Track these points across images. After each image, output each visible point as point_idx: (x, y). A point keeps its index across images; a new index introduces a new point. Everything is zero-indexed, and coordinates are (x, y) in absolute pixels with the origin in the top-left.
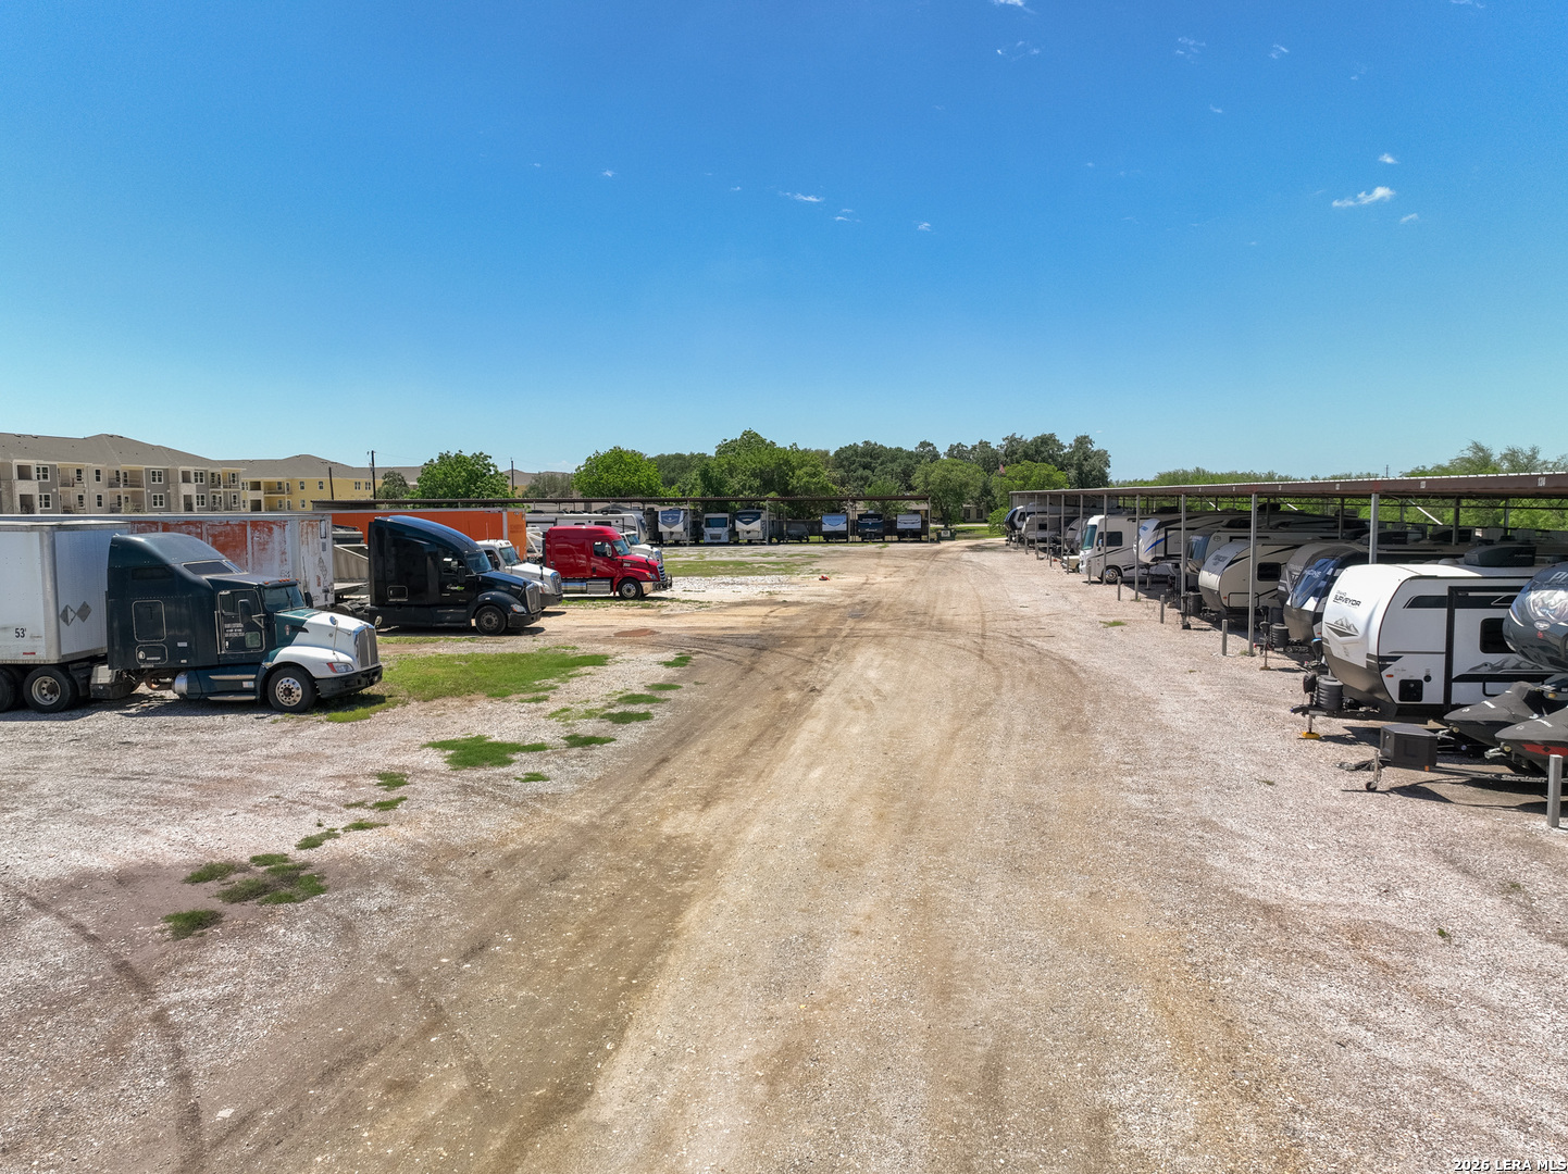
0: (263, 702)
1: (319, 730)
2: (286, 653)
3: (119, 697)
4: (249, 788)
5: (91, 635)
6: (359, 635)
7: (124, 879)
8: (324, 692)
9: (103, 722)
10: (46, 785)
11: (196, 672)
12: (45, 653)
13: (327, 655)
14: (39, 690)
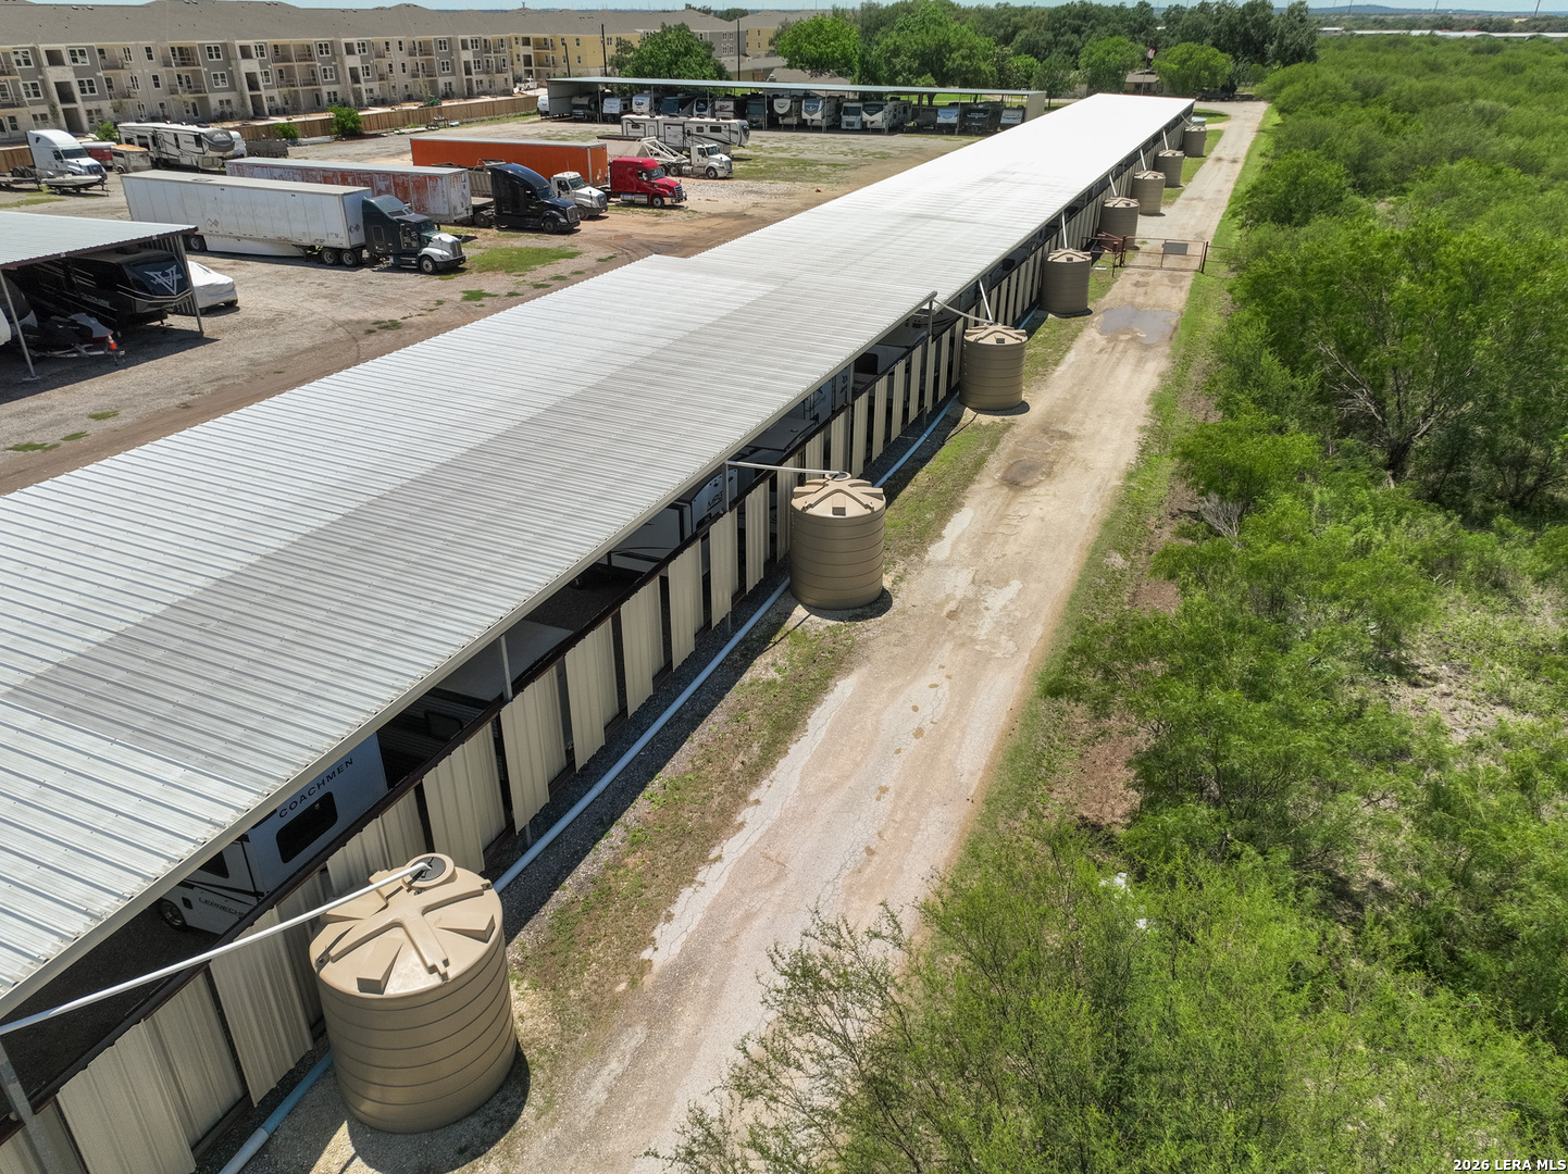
0: (419, 270)
1: (435, 281)
2: (426, 250)
3: (372, 263)
4: (399, 301)
5: (359, 238)
6: (452, 244)
7: (358, 322)
8: (440, 267)
9: (366, 273)
10: (345, 296)
11: (396, 256)
12: (346, 245)
13: (439, 252)
14: (346, 258)
